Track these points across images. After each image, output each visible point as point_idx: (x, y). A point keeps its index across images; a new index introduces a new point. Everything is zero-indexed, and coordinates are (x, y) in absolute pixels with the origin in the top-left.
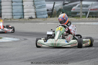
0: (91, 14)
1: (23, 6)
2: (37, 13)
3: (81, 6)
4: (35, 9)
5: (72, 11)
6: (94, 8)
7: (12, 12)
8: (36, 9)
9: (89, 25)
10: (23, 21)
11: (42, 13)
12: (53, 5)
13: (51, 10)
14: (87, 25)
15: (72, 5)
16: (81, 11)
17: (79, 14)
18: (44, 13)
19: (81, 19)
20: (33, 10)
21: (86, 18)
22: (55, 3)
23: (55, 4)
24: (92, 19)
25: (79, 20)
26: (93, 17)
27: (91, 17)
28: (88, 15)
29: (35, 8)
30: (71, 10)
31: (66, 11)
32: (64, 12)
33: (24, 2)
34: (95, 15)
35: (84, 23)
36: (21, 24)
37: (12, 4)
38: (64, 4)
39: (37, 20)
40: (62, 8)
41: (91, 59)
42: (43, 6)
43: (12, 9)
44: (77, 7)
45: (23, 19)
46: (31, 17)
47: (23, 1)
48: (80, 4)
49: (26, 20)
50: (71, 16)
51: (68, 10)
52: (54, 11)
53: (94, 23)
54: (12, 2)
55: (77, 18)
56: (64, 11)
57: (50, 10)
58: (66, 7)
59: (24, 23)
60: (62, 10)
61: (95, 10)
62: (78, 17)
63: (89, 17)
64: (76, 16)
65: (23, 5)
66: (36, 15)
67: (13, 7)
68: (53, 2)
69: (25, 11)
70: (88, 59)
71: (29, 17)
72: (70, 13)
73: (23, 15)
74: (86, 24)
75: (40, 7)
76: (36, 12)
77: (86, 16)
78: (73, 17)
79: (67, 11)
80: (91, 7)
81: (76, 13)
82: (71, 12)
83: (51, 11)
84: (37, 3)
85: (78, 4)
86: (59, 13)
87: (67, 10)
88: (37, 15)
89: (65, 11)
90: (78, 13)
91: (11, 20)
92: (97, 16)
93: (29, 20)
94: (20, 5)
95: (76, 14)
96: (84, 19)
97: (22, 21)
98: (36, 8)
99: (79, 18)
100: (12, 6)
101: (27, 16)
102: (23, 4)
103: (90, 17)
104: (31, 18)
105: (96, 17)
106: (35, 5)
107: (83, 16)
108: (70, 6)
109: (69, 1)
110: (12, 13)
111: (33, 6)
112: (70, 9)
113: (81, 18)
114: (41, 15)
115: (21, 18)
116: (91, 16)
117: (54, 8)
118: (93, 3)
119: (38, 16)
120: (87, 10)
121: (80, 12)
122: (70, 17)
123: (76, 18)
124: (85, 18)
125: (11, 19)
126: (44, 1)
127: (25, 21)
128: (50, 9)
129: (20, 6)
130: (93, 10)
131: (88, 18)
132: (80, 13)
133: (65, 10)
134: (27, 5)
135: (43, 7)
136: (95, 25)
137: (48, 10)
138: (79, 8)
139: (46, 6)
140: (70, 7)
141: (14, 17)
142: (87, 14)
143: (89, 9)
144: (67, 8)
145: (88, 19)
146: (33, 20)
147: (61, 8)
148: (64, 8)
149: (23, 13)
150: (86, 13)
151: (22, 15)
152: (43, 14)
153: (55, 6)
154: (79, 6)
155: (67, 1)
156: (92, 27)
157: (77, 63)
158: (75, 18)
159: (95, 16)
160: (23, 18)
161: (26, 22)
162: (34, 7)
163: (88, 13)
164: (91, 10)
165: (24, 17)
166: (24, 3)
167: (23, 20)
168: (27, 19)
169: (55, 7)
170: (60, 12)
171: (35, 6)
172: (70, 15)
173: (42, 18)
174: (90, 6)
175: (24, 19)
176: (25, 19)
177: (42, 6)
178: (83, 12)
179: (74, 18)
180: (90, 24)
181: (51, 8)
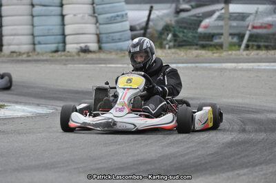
0: (253, 39)
1: (63, 16)
2: (103, 37)
3: (228, 16)
4: (98, 24)
5: (200, 30)
6: (262, 24)
7: (33, 35)
8: (100, 24)
9: (248, 70)
10: (63, 57)
11: (117, 36)
12: (147, 13)
13: (141, 29)
14: (241, 70)
15: (201, 15)
16: (226, 31)
17: (220, 38)
18: (121, 35)
19: (224, 54)
20: (91, 28)
21: (239, 50)
22: (152, 7)
23: (153, 12)
24: (257, 54)
25: (220, 56)
26: (259, 47)
27: (255, 47)
28: (245, 42)
29: (97, 22)
30: (197, 29)
31: (183, 32)
32: (177, 33)
33: (64, 6)
34: (265, 42)
35: (233, 65)
36: (57, 67)
37: (32, 11)
38: (178, 10)
39: (102, 56)
40: (173, 23)
41: (256, 165)
42: (118, 16)
43: (33, 25)
44: (216, 20)
45: (63, 53)
46: (86, 46)
47: (64, 2)
48: (223, 11)
49: (70, 56)
50: (197, 45)
51: (190, 29)
52: (149, 31)
53: (263, 66)
54: (33, 5)
55: (215, 51)
56: (180, 32)
57: (138, 28)
58: (184, 18)
59: (65, 64)
60: (172, 29)
61: (265, 28)
62: (217, 49)
63: (247, 47)
64: (211, 46)
65: (64, 13)
66: (99, 41)
67: (35, 19)
68: (148, 6)
69: (68, 30)
70: (247, 167)
71: (81, 47)
72: (194, 37)
73: (64, 42)
74: (240, 67)
75: (111, 21)
76: (98, 32)
77: (240, 46)
78: (203, 47)
79: (185, 31)
80: (254, 20)
81: (211, 36)
82: (197, 33)
83: (142, 32)
84: (103, 8)
85: (218, 10)
86: (163, 37)
87: (185, 28)
88: (102, 43)
89: (181, 30)
90: (217, 37)
91: (29, 56)
92: (271, 46)
93: (79, 55)
94: (53, 13)
95: (212, 41)
96: (234, 52)
97: (59, 58)
98: (100, 21)
99: (221, 51)
100: (33, 16)
101: (75, 46)
102: (62, 11)
103: (252, 48)
104: (86, 51)
105: (267, 48)
106: (96, 15)
107: (232, 45)
108: (194, 16)
109: (193, 4)
110: (31, 37)
111: (90, 18)
112: (195, 24)
113: (225, 51)
114: (114, 41)
115: (56, 51)
116: (253, 45)
117: (151, 23)
118: (260, 10)
119: (103, 45)
120: (242, 27)
121: (222, 34)
122: (195, 47)
123: (212, 50)
124: (238, 52)
125: (28, 53)
126: (123, 3)
127: (69, 58)
128: (139, 24)
129: (54, 15)
130: (260, 27)
131: (244, 50)
132: (223, 37)
133: (181, 27)
134: (75, 15)
135: (119, 19)
136: (264, 69)
137: (132, 29)
138: (221, 23)
139: (127, 17)
140: (196, 20)
141: (38, 47)
142: (242, 41)
143: (248, 27)
144: (187, 23)
145: (245, 53)
146: (90, 56)
147: (169, 22)
148: (177, 22)
149: (64, 35)
150: (241, 36)
151: (59, 43)
152: (120, 40)
153: (152, 17)
154: (220, 18)
155: (187, 2)
156: (257, 76)
157: (217, 176)
158: (209, 50)
159: (266, 44)
160: (64, 50)
161: (73, 61)
162: (93, 20)
163: (246, 37)
164: (254, 27)
165: (64, 47)
166: (67, 9)
167: (61, 56)
168: (74, 54)
169: (152, 21)
170: (168, 35)
171: (96, 17)
172: (195, 42)
173: (117, 50)
174: (251, 17)
175: (66, 53)
176: (68, 52)
177: (117, 18)
178: (231, 34)
179: (207, 51)
180: (251, 67)
181: (142, 23)
